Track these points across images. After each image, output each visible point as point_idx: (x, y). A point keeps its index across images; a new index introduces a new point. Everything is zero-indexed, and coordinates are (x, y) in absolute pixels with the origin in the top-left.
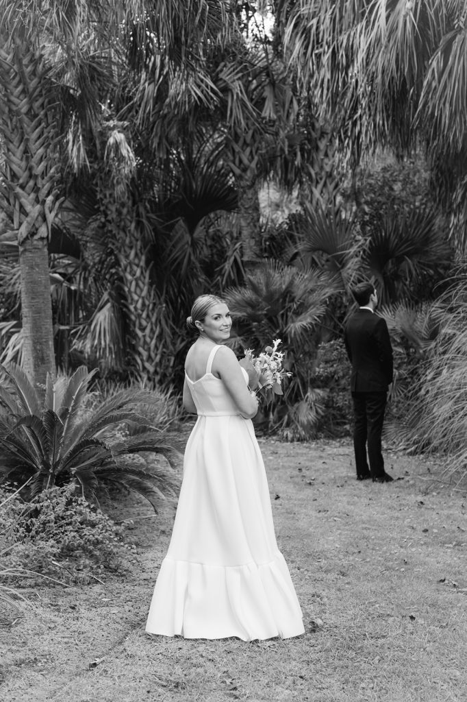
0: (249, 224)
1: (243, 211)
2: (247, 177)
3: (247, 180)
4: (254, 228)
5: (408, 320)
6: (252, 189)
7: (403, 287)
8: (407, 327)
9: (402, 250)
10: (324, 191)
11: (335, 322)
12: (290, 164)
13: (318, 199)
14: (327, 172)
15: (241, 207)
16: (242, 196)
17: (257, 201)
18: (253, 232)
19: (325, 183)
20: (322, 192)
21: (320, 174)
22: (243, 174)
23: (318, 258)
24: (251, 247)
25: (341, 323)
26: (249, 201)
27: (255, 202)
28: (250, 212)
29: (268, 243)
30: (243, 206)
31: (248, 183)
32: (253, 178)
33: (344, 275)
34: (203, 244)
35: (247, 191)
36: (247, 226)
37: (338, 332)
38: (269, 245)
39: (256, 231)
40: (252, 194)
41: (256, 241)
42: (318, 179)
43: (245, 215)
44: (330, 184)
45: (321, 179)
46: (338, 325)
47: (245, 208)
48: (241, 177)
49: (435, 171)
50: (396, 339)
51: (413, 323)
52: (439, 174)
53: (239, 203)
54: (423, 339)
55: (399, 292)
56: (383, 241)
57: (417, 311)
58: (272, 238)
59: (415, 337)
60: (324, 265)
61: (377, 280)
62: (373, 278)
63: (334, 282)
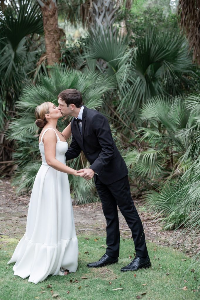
0: (51, 42)
1: (47, 33)
2: (49, 9)
3: (49, 11)
4: (54, 45)
5: (164, 110)
6: (53, 17)
7: (158, 86)
8: (163, 116)
9: (160, 57)
10: (104, 20)
11: (111, 111)
12: (86, 10)
13: (100, 26)
14: (106, 7)
15: (45, 30)
16: (46, 23)
17: (56, 26)
18: (54, 48)
19: (105, 14)
20: (103, 21)
21: (101, 9)
22: (47, 7)
23: (100, 66)
24: (52, 59)
25: (115, 111)
26: (51, 26)
27: (55, 27)
28: (52, 34)
29: (64, 56)
30: (47, 30)
31: (50, 13)
32: (54, 10)
33: (118, 77)
34: (25, 58)
35: (50, 19)
36: (50, 44)
37: (113, 118)
38: (65, 57)
39: (56, 47)
40: (53, 21)
41: (56, 55)
42: (100, 12)
43: (48, 36)
44: (109, 16)
45: (102, 12)
46: (113, 113)
47: (49, 31)
48: (45, 9)
49: (182, 4)
50: (155, 125)
51: (168, 113)
52: (185, 5)
53: (44, 28)
54: (175, 125)
55: (156, 89)
56: (146, 51)
57: (171, 103)
58: (68, 53)
59: (170, 124)
60: (105, 71)
61: (141, 80)
62: (139, 79)
63: (109, 82)
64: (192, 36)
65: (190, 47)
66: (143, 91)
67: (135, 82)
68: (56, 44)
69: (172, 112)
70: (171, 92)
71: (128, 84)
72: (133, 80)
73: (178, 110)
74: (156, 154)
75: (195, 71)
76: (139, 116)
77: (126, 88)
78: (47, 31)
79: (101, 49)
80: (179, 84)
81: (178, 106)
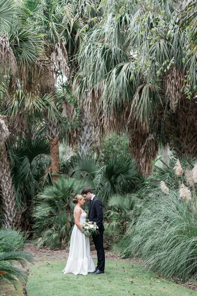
0: (55, 160)
2: (54, 141)
3: (54, 142)
4: (56, 161)
5: (121, 201)
6: (56, 145)
7: (118, 187)
8: (120, 204)
9: (118, 171)
10: (86, 147)
12: (72, 136)
13: (83, 150)
14: (87, 139)
16: (52, 148)
19: (86, 143)
21: (84, 140)
22: (53, 139)
23: (83, 174)
24: (55, 169)
26: (55, 150)
27: (57, 151)
28: (55, 155)
29: (62, 168)
31: (55, 143)
32: (57, 141)
33: (94, 182)
34: (35, 167)
35: (54, 146)
38: (63, 169)
39: (57, 163)
40: (56, 147)
41: (58, 167)
42: (83, 142)
43: (53, 156)
44: (88, 144)
45: (85, 142)
47: (53, 153)
48: (52, 140)
49: (131, 140)
50: (116, 209)
51: (123, 202)
52: (133, 141)
53: (51, 151)
54: (127, 209)
55: (116, 189)
56: (111, 168)
57: (124, 197)
58: (64, 166)
59: (124, 208)
60: (86, 177)
61: (108, 184)
62: (106, 183)
63: (91, 185)
64: (137, 158)
65: (136, 164)
66: (109, 190)
67: (104, 185)
68: (57, 161)
69: (125, 202)
70: (125, 190)
71: (100, 186)
72: (104, 184)
73: (129, 201)
74: (117, 224)
75: (139, 178)
76: (107, 204)
77: (100, 188)
78: (52, 153)
79: (84, 164)
80: (130, 186)
81: (128, 198)
